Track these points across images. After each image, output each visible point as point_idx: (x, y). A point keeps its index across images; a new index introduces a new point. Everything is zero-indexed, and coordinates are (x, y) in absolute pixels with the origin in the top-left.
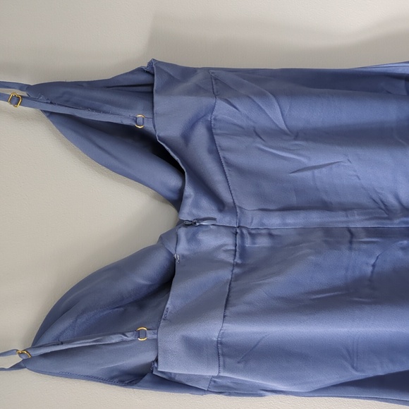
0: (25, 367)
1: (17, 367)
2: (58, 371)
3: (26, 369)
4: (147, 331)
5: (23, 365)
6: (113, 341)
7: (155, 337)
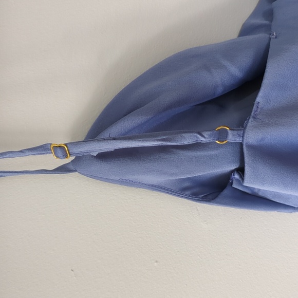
0: (76, 171)
1: (63, 169)
2: (117, 178)
3: (77, 173)
4: (230, 132)
5: (72, 167)
6: (186, 143)
7: (239, 140)
